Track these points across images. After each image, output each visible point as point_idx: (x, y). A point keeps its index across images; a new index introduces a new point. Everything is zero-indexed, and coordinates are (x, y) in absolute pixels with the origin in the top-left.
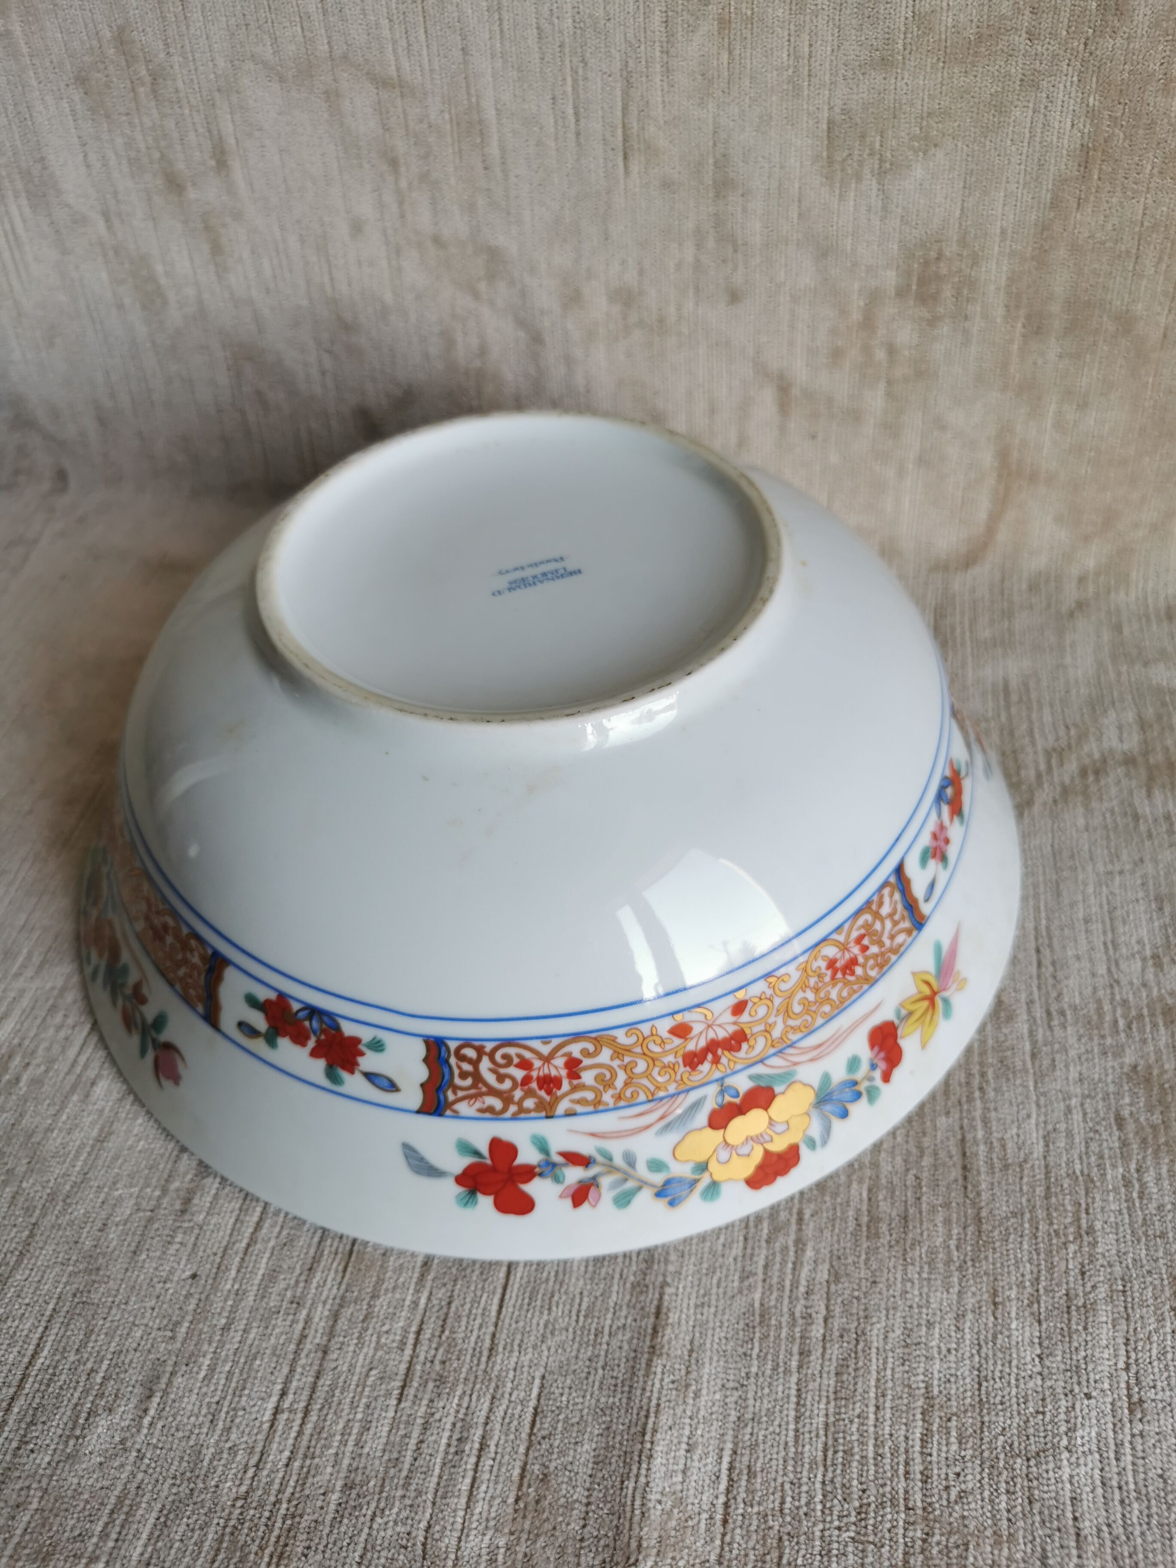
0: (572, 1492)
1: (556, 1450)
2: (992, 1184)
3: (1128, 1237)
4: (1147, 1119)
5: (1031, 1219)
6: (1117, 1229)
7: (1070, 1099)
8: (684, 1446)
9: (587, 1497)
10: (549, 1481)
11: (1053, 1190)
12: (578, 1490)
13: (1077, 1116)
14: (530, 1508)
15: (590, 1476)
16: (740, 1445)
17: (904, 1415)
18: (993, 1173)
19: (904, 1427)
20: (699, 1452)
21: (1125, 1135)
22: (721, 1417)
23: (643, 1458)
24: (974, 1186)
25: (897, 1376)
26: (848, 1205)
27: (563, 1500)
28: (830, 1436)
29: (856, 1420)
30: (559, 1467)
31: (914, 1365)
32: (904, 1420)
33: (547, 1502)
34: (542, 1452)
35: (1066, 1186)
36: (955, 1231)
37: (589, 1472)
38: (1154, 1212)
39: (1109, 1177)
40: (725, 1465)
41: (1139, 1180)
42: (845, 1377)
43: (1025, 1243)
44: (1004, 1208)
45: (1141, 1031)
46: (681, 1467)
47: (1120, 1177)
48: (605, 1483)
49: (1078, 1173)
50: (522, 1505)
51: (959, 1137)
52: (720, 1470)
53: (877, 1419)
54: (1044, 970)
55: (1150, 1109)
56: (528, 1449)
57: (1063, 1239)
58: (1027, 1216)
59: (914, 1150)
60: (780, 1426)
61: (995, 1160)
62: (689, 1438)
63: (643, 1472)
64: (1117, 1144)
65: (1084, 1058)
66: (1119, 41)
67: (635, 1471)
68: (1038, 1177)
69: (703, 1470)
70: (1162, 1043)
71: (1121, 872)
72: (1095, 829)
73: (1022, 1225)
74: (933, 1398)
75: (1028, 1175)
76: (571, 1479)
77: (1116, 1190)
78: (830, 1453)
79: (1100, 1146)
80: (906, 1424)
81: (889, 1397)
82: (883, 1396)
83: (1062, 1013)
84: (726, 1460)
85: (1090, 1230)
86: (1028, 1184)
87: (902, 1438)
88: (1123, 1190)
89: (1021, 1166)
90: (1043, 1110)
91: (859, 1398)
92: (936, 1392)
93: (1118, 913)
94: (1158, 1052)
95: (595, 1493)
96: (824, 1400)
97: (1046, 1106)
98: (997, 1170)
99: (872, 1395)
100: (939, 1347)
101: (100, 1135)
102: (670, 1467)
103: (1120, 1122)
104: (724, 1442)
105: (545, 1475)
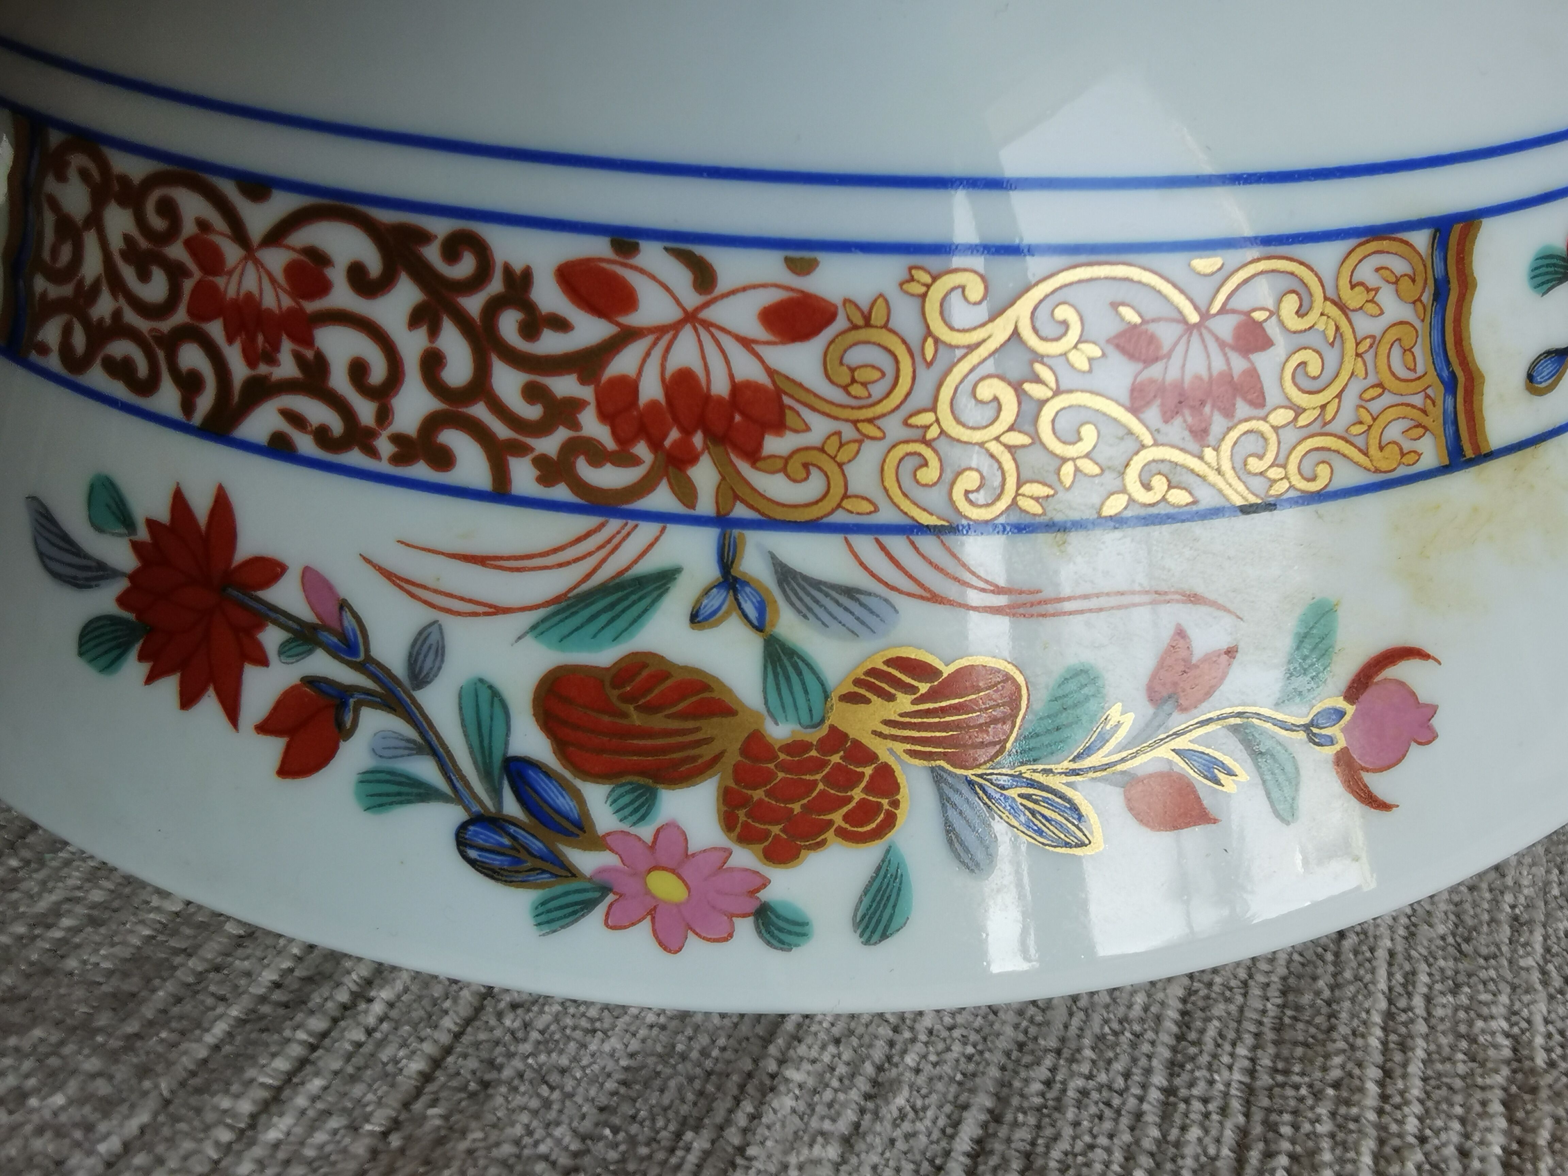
0: (539, 1133)
1: (535, 1035)
8: (862, 1084)
9: (576, 1155)
10: (489, 1097)
12: (558, 1132)
14: (414, 1151)
15: (602, 1109)
16: (1015, 1101)
17: (1459, 1098)
19: (1456, 1126)
20: (900, 1101)
22: (973, 1037)
23: (750, 1089)
25: (1439, 1012)
27: (507, 1149)
28: (1258, 1116)
29: (1330, 1092)
30: (528, 1075)
31: (1485, 997)
32: (1458, 1110)
33: (463, 1146)
34: (498, 1033)
37: (603, 1100)
40: (963, 1143)
42: (1306, 999)
46: (843, 1126)
48: (634, 1129)
50: (395, 1141)
52: (947, 1153)
53: (1384, 1097)
56: (468, 1022)
60: (1127, 1075)
62: (880, 1069)
63: (741, 1119)
67: (719, 1116)
69: (900, 1145)
74: (1533, 1071)
76: (547, 1104)
78: (1254, 1156)
80: (1463, 1121)
81: (1420, 1053)
82: (1404, 1047)
84: (969, 1130)
87: (1450, 1151)
91: (1341, 1045)
92: (1540, 1059)
95: (599, 1148)
96: (1249, 1040)
99: (1374, 1042)
100: (1544, 972)
102: (814, 1123)
104: (973, 1091)
105: (485, 1085)
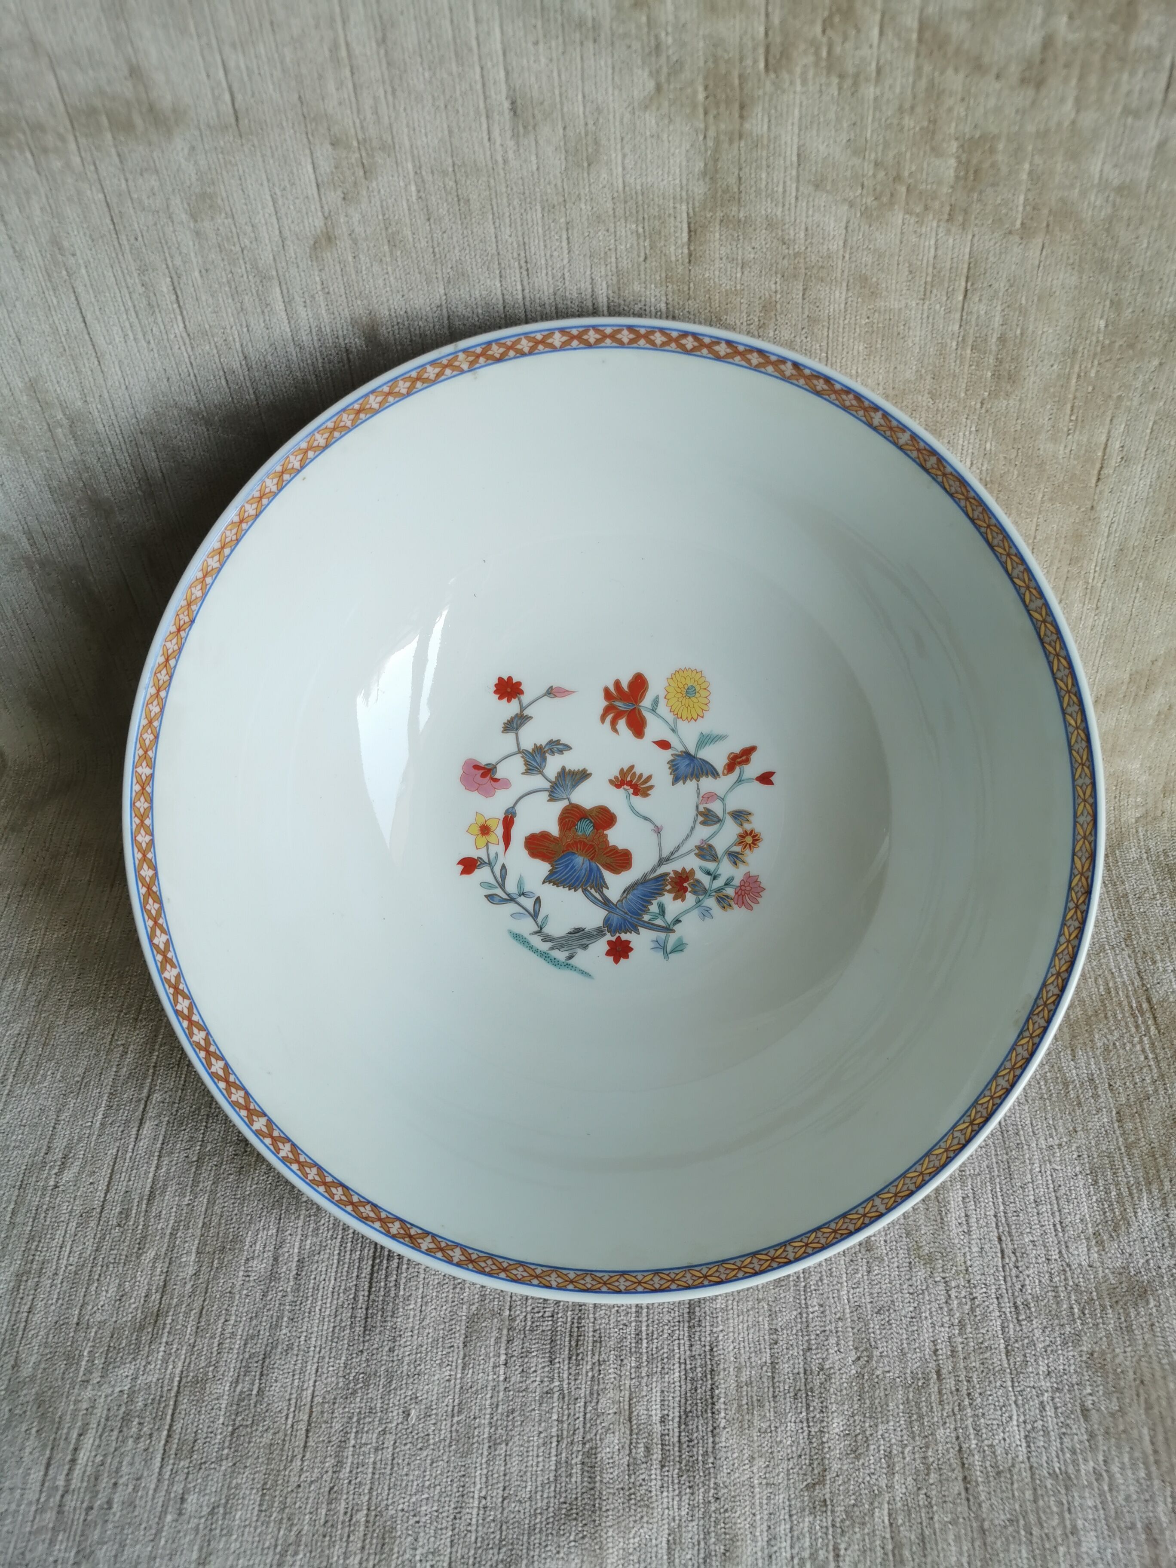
2: (989, 1493)
3: (1106, 1532)
4: (1107, 1408)
5: (1025, 1525)
6: (1095, 1525)
7: (1043, 1395)
11: (1039, 1492)
13: (1050, 1411)
18: (989, 1482)
21: (1092, 1426)
24: (975, 1498)
26: (875, 1535)
35: (1049, 1486)
36: (965, 1548)
38: (1124, 1503)
39: (1083, 1472)
41: (1107, 1471)
43: (1024, 1551)
44: (1003, 1517)
45: (1093, 1315)
47: (1091, 1470)
49: (1057, 1470)
51: (957, 1448)
54: (1007, 1260)
55: (1108, 1395)
57: (1054, 1543)
58: (1022, 1522)
59: (922, 1467)
61: (989, 1469)
64: (1085, 1437)
65: (1049, 1349)
66: (1011, 402)
68: (1026, 1480)
70: (1111, 1327)
71: (1060, 1145)
72: (1034, 1100)
73: (1018, 1532)
75: (1018, 1481)
77: (1090, 1485)
79: (1072, 1440)
83: (1027, 1305)
85: (1074, 1531)
86: (1018, 1489)
88: (1095, 1484)
89: (1010, 1470)
90: (1022, 1410)
93: (1062, 1191)
94: (1108, 1336)
97: (1023, 1405)
98: (991, 1479)
101: (200, 1557)
103: (1085, 1411)
